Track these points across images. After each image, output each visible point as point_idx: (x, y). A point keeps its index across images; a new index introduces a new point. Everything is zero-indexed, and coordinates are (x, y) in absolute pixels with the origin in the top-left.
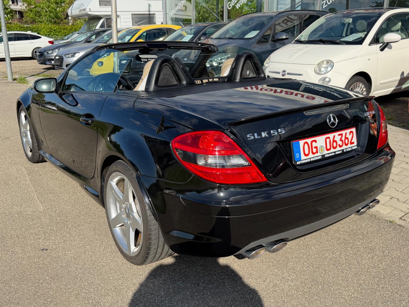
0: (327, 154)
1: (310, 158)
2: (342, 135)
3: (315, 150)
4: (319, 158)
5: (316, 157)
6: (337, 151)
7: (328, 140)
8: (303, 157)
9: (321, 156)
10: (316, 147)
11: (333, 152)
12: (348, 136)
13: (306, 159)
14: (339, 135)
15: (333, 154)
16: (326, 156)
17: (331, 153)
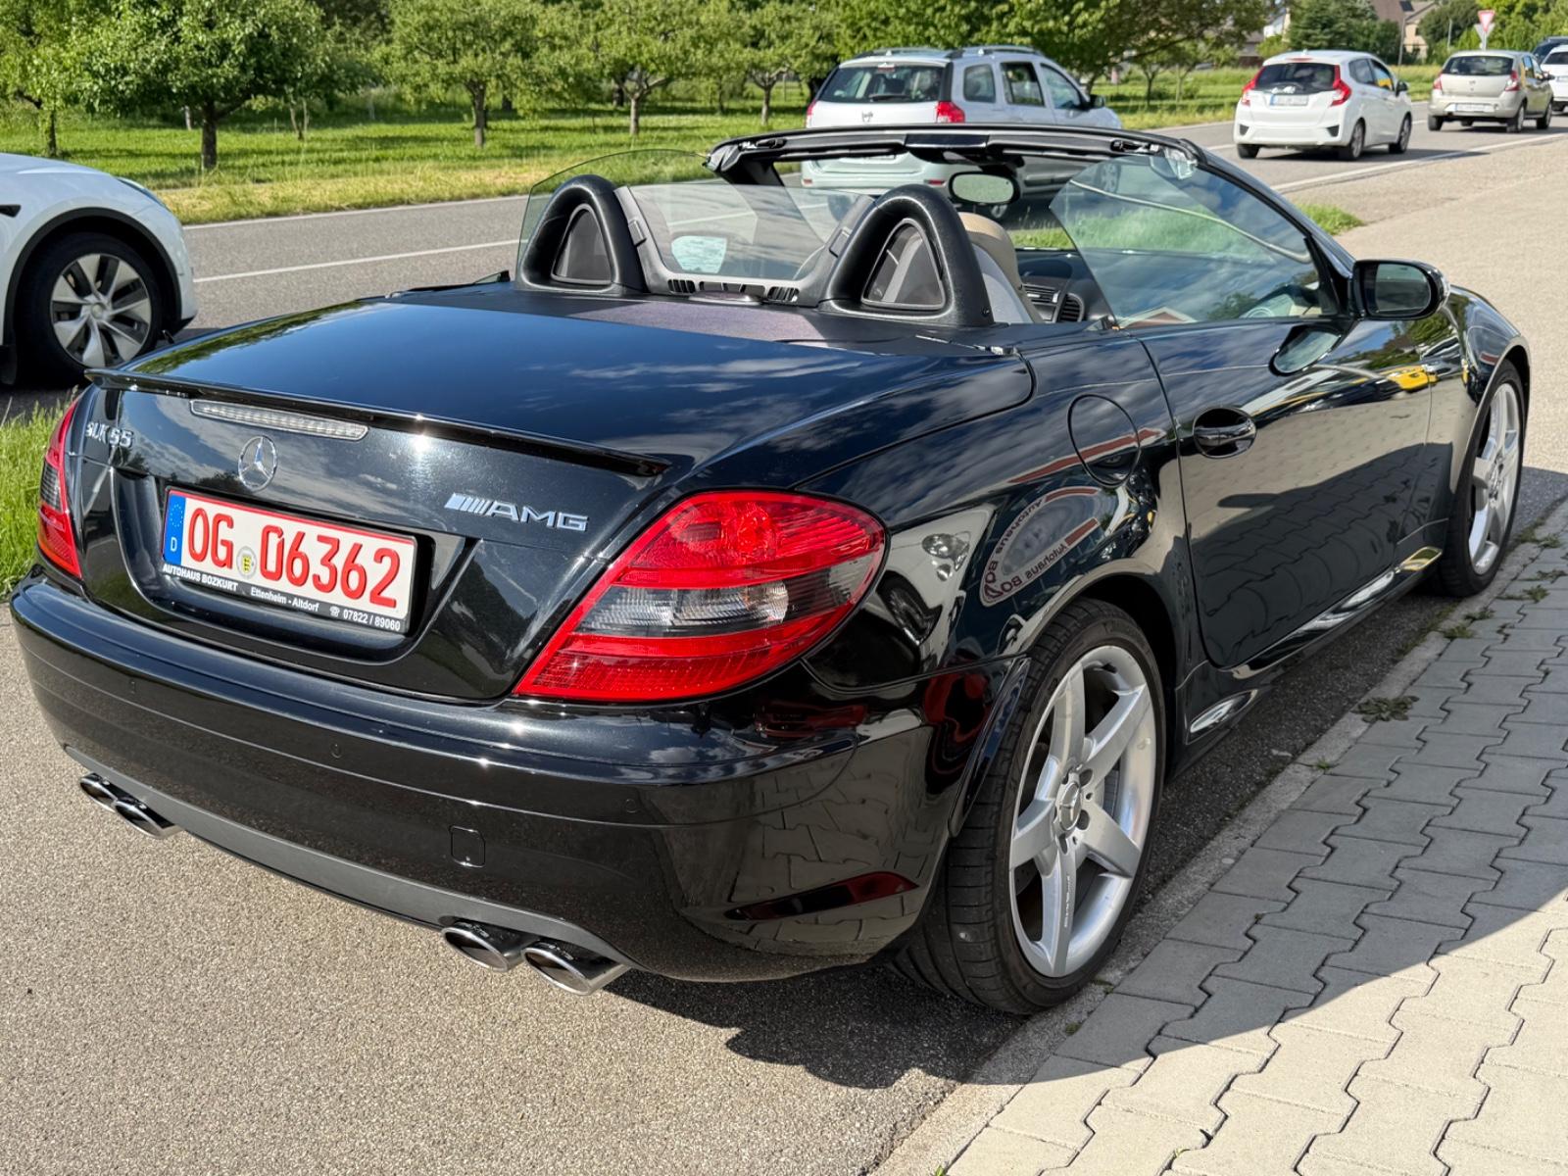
0: (257, 587)
1: (202, 573)
2: (336, 545)
3: (222, 553)
4: (229, 586)
5: (220, 577)
6: (299, 597)
7: (273, 539)
8: (186, 559)
9: (236, 584)
10: (229, 545)
11: (283, 594)
12: (365, 559)
13: (191, 570)
14: (321, 539)
15: (282, 600)
16: (256, 593)
17: (275, 592)
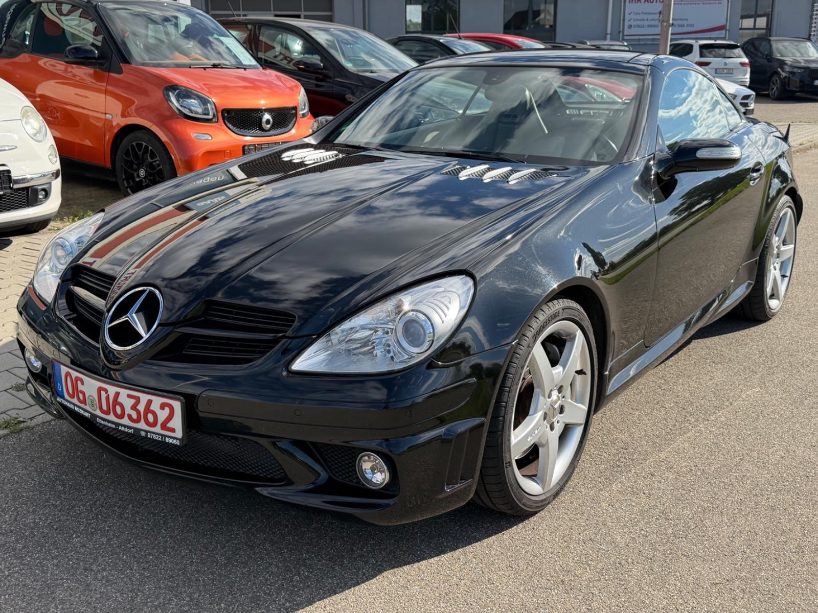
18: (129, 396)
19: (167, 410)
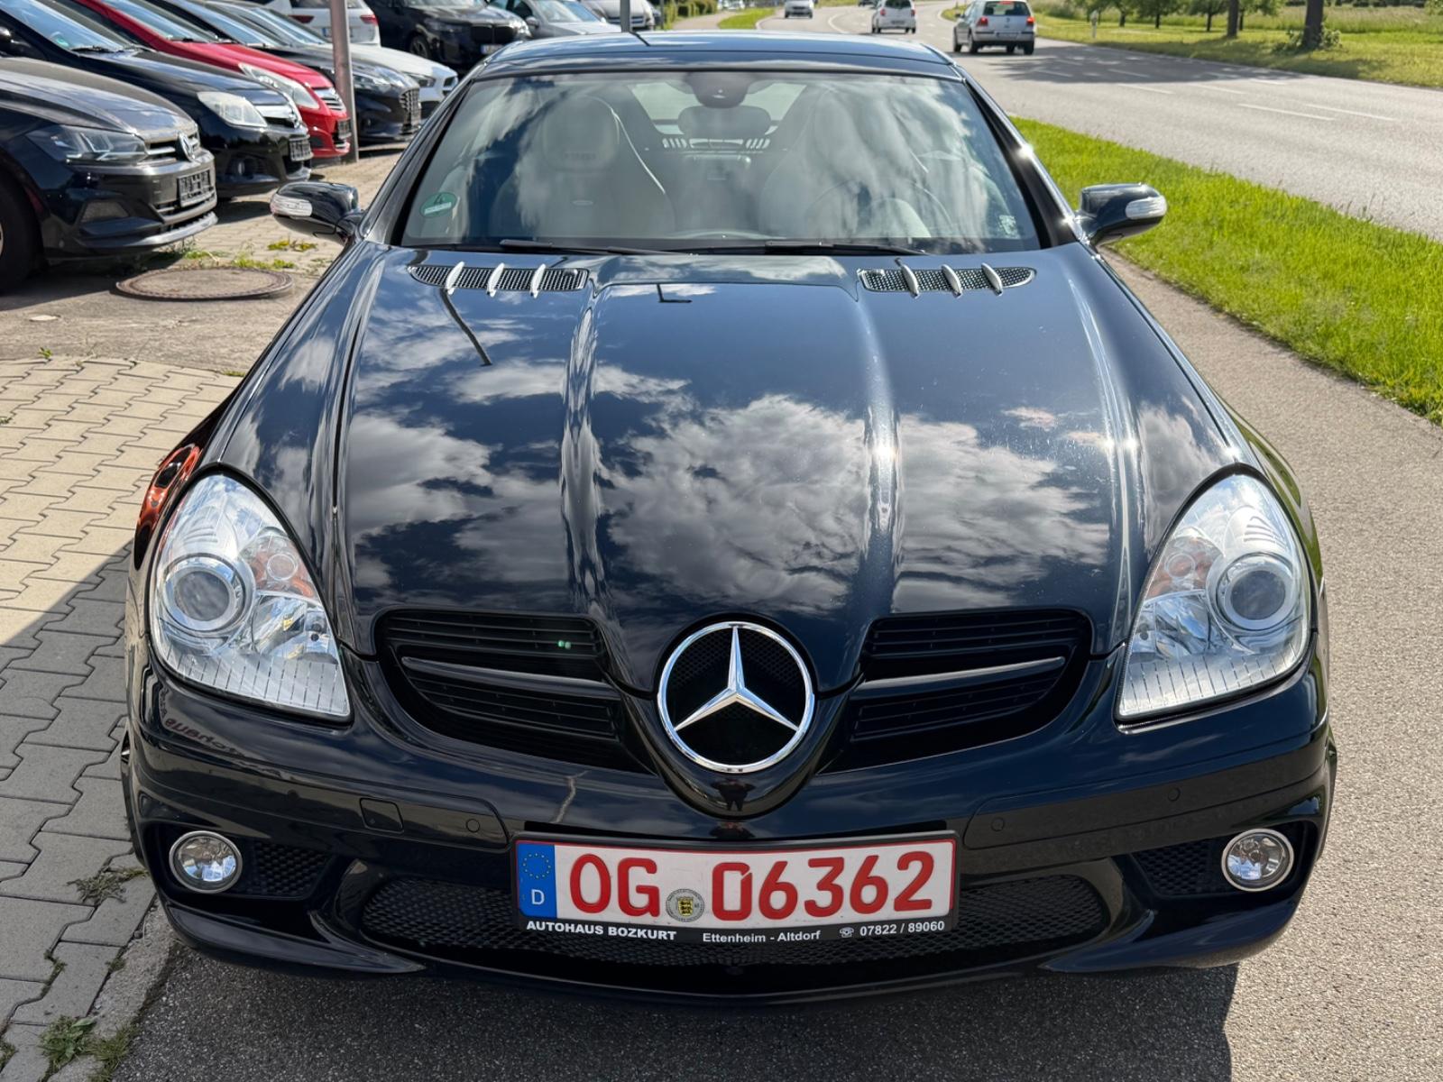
18: (814, 863)
19: (916, 867)
